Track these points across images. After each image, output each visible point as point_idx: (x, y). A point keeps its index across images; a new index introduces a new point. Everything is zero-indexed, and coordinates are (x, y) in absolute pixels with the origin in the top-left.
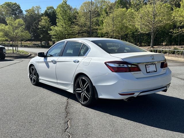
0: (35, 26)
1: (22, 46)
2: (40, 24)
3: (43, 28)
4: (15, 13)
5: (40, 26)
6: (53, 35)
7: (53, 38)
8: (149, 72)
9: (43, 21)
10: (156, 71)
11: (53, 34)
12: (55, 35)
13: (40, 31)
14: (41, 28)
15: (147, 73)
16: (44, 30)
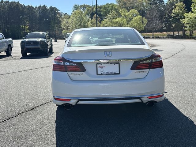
0: (168, 15)
1: (154, 37)
2: (173, 12)
3: (176, 17)
4: (156, 2)
5: (172, 15)
6: (186, 24)
7: (186, 27)
8: (102, 74)
9: (177, 8)
10: (119, 74)
11: (186, 22)
12: (188, 23)
13: (172, 19)
14: (174, 17)
15: (97, 74)
16: (178, 18)
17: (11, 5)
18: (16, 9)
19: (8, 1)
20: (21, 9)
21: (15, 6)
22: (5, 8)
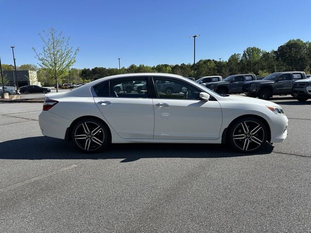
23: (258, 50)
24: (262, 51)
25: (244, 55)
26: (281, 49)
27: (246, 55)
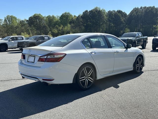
10: (34, 63)
17: (147, 10)
18: (150, 12)
19: (146, 7)
20: (155, 12)
21: (150, 10)
22: (142, 12)
23: (15, 18)
24: (17, 18)
25: (5, 20)
26: (31, 18)
27: (6, 21)
